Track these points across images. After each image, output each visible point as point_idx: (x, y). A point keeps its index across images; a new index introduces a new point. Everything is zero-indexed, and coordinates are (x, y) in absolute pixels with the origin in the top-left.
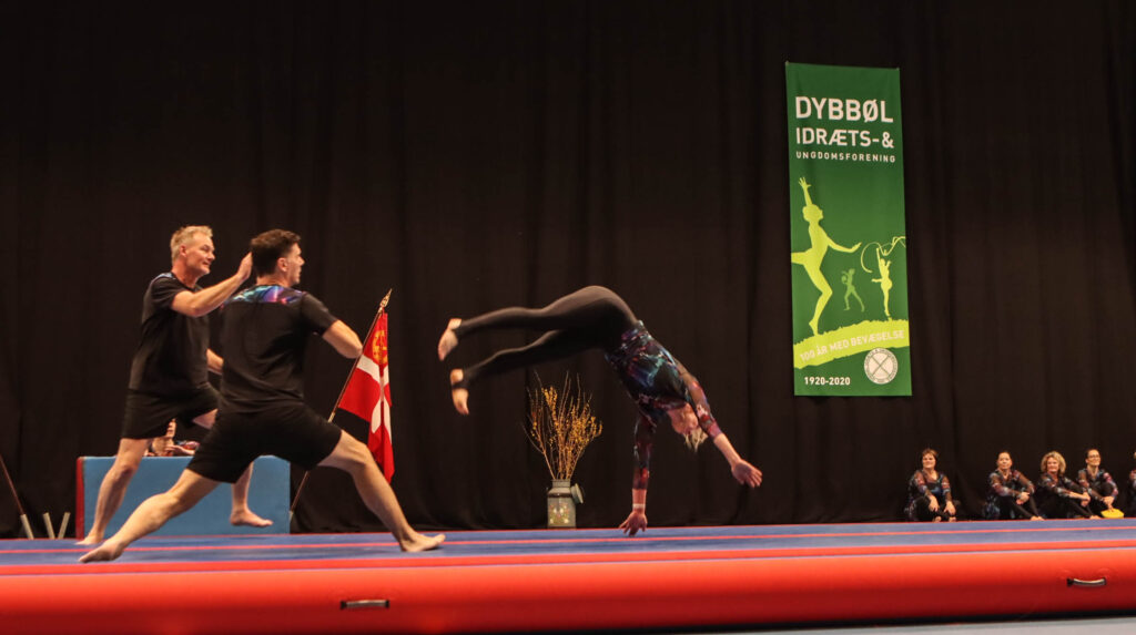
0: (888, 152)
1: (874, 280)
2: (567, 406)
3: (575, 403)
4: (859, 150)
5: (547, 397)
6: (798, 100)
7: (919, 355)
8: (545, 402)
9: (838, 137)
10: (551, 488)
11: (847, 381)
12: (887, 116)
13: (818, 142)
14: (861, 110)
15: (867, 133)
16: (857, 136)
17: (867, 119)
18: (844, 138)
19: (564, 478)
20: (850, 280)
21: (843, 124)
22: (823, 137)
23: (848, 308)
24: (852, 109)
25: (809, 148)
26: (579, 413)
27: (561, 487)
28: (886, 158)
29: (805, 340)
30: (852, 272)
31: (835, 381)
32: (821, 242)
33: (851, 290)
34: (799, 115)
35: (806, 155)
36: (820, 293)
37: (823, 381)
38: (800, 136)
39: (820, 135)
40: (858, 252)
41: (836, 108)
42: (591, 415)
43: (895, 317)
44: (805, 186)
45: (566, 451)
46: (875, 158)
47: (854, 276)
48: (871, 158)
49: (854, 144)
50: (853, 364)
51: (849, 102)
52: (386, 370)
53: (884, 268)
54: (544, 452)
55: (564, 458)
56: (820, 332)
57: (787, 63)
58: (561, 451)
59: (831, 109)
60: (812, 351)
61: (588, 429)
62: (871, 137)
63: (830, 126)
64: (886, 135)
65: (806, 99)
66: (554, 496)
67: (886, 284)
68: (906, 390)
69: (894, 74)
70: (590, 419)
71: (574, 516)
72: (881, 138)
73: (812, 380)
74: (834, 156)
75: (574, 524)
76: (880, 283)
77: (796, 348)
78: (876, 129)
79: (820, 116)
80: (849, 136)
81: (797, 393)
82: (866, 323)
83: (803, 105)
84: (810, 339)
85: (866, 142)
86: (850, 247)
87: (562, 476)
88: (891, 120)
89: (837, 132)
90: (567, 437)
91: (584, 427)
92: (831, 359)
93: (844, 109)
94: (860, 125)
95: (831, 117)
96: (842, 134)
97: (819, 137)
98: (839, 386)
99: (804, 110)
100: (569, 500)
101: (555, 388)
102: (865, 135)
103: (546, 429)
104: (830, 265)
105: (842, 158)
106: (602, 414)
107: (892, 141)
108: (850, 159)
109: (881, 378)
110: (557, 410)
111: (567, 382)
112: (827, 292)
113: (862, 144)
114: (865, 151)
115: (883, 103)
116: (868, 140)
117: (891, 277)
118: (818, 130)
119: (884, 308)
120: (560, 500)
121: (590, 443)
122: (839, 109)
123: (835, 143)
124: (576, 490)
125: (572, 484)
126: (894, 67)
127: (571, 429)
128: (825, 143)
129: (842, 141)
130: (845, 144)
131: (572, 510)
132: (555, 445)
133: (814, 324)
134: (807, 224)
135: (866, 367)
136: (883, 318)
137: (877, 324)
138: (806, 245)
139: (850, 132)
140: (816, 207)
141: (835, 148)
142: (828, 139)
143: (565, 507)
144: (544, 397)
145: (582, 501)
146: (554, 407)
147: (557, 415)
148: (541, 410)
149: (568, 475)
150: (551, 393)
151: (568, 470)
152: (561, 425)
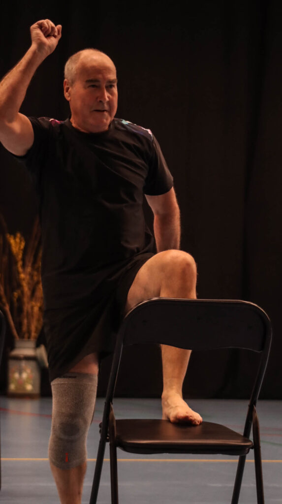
5: (13, 245)
8: (11, 251)
10: (12, 347)
19: (29, 338)
27: (26, 349)
54: (7, 308)
55: (30, 315)
58: (27, 307)
66: (18, 359)
71: (38, 382)
75: (37, 391)
100: (33, 364)
101: (23, 235)
103: (10, 282)
110: (23, 260)
111: (36, 229)
120: (23, 364)
124: (42, 352)
125: (38, 346)
131: (36, 375)
132: (20, 300)
143: (29, 371)
144: (10, 245)
145: (47, 364)
146: (20, 256)
147: (24, 266)
148: (5, 259)
149: (33, 334)
150: (18, 240)
151: (33, 328)
152: (28, 277)
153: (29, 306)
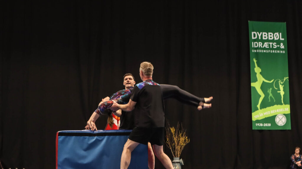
0: (283, 50)
1: (278, 92)
2: (178, 133)
3: (181, 132)
4: (273, 49)
5: (172, 130)
6: (253, 33)
7: (293, 116)
8: (171, 132)
9: (266, 45)
11: (270, 125)
12: (282, 38)
13: (259, 47)
14: (273, 36)
15: (276, 43)
16: (272, 45)
17: (276, 39)
18: (268, 45)
19: (177, 157)
20: (270, 91)
21: (268, 41)
22: (261, 45)
23: (270, 101)
24: (270, 36)
25: (256, 49)
26: (182, 136)
27: (177, 160)
28: (282, 52)
29: (256, 111)
30: (271, 89)
31: (266, 125)
32: (261, 79)
33: (271, 95)
34: (253, 38)
35: (255, 51)
36: (260, 96)
37: (261, 125)
38: (253, 45)
39: (260, 44)
40: (273, 82)
41: (265, 35)
42: (186, 136)
43: (285, 103)
44: (255, 61)
45: (178, 148)
46: (278, 52)
47: (272, 90)
48: (277, 52)
49: (271, 47)
50: (272, 119)
51: (269, 33)
52: (119, 122)
53: (281, 88)
54: (171, 148)
55: (177, 150)
56: (261, 109)
57: (249, 21)
58: (176, 148)
59: (264, 36)
60: (258, 115)
61: (185, 141)
62: (277, 45)
63: (263, 41)
64: (282, 44)
65: (255, 33)
67: (282, 93)
68: (289, 128)
69: (284, 24)
70: (185, 138)
72: (280, 45)
73: (258, 124)
74: (265, 51)
76: (280, 93)
77: (253, 114)
78: (278, 42)
79: (260, 38)
80: (269, 45)
81: (253, 129)
82: (276, 106)
83: (254, 35)
84: (257, 111)
85: (275, 46)
86: (270, 81)
87: (177, 156)
88: (283, 39)
89: (266, 43)
90: (178, 144)
91: (184, 140)
92: (264, 118)
93: (268, 36)
94: (273, 41)
95: (264, 38)
96: (267, 44)
97: (259, 45)
98: (267, 126)
99: (254, 36)
100: (179, 164)
101: (174, 127)
102: (275, 44)
103: (171, 141)
104: (264, 87)
105: (267, 52)
106: (189, 136)
107: (284, 46)
108: (270, 52)
109: (281, 124)
110: (175, 134)
111: (178, 126)
112: (263, 96)
113: (274, 47)
114: (275, 49)
115: (281, 34)
116: (276, 46)
117: (284, 90)
118: (259, 43)
119: (281, 101)
120: (176, 164)
121: (186, 145)
122: (266, 36)
123: (265, 47)
124: (181, 161)
125: (180, 159)
126: (284, 22)
127: (179, 141)
128: (262, 47)
129: (267, 46)
130: (268, 47)
131: (180, 167)
132: (174, 146)
133: (259, 106)
134: (256, 74)
135: (276, 120)
136: (281, 104)
137: (279, 106)
138: (256, 80)
139: (270, 43)
140: (259, 68)
141: (265, 49)
142: (263, 45)
143: (178, 166)
144: (171, 130)
145: (183, 164)
146: (174, 133)
147: (175, 136)
148: (170, 134)
149: (178, 156)
150: (173, 129)
151: (179, 154)
152: (176, 139)
153: (177, 148)
